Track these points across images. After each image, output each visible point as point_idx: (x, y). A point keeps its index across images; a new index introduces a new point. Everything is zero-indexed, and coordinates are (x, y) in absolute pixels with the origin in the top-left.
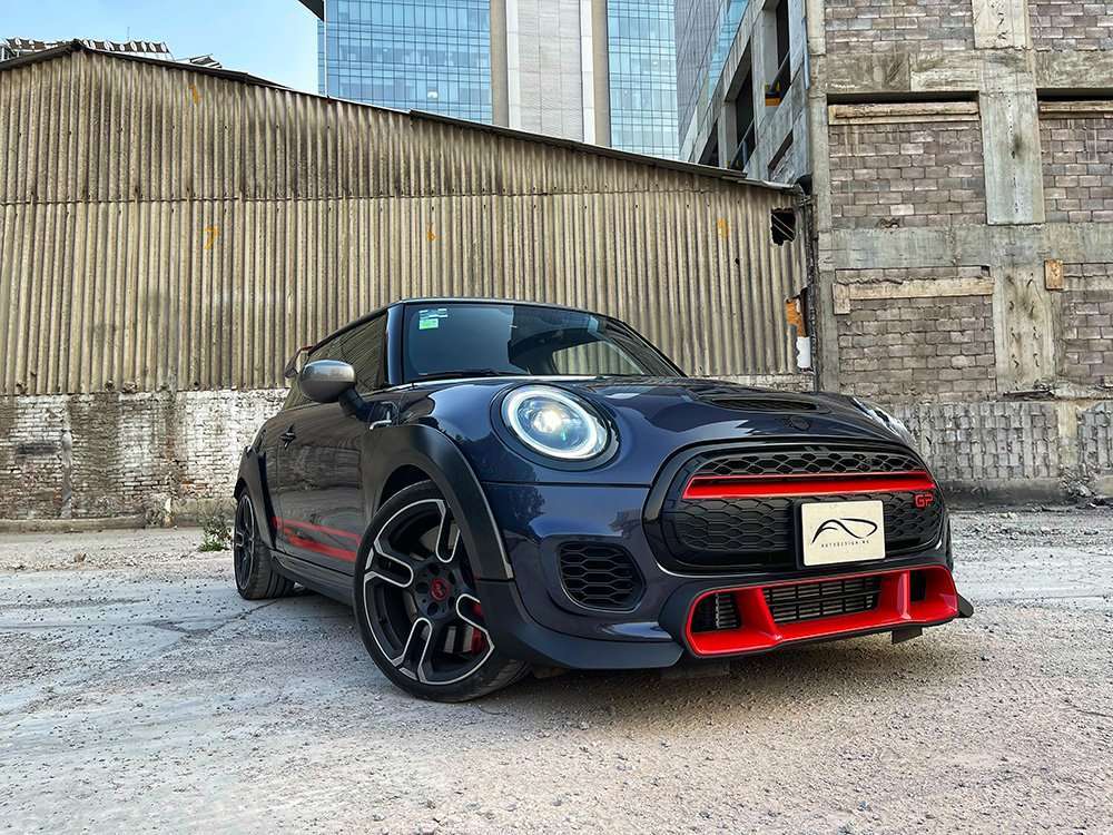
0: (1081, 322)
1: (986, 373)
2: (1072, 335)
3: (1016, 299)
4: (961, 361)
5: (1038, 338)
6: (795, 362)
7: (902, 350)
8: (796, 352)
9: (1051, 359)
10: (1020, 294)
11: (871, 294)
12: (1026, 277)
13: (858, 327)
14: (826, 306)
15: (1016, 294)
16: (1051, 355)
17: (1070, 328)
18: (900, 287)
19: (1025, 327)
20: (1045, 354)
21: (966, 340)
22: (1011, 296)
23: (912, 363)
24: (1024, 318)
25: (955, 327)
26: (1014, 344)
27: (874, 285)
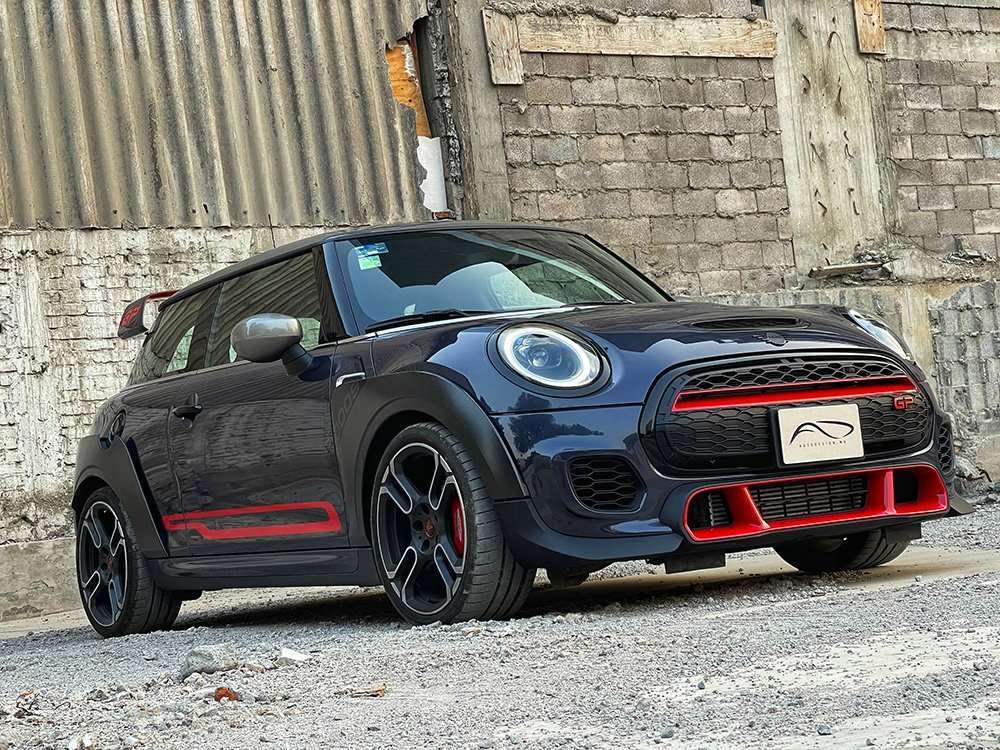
0: (917, 124)
1: (775, 228)
2: (904, 152)
3: (813, 70)
4: (732, 201)
5: (852, 155)
6: (418, 197)
7: (626, 174)
8: (418, 174)
9: (876, 202)
10: (818, 61)
11: (561, 42)
12: (826, 26)
13: (540, 117)
14: (473, 64)
15: (812, 60)
16: (875, 192)
17: (900, 135)
18: (614, 29)
19: (830, 132)
20: (866, 189)
21: (737, 155)
22: (803, 64)
23: (646, 204)
24: (828, 113)
25: (717, 127)
26: (816, 167)
27: (565, 22)
